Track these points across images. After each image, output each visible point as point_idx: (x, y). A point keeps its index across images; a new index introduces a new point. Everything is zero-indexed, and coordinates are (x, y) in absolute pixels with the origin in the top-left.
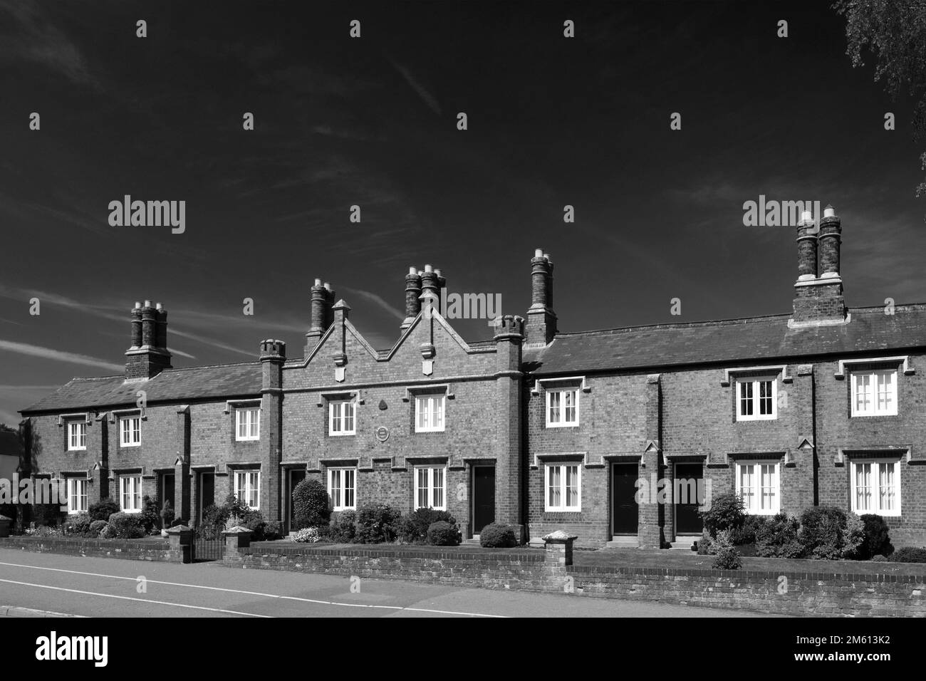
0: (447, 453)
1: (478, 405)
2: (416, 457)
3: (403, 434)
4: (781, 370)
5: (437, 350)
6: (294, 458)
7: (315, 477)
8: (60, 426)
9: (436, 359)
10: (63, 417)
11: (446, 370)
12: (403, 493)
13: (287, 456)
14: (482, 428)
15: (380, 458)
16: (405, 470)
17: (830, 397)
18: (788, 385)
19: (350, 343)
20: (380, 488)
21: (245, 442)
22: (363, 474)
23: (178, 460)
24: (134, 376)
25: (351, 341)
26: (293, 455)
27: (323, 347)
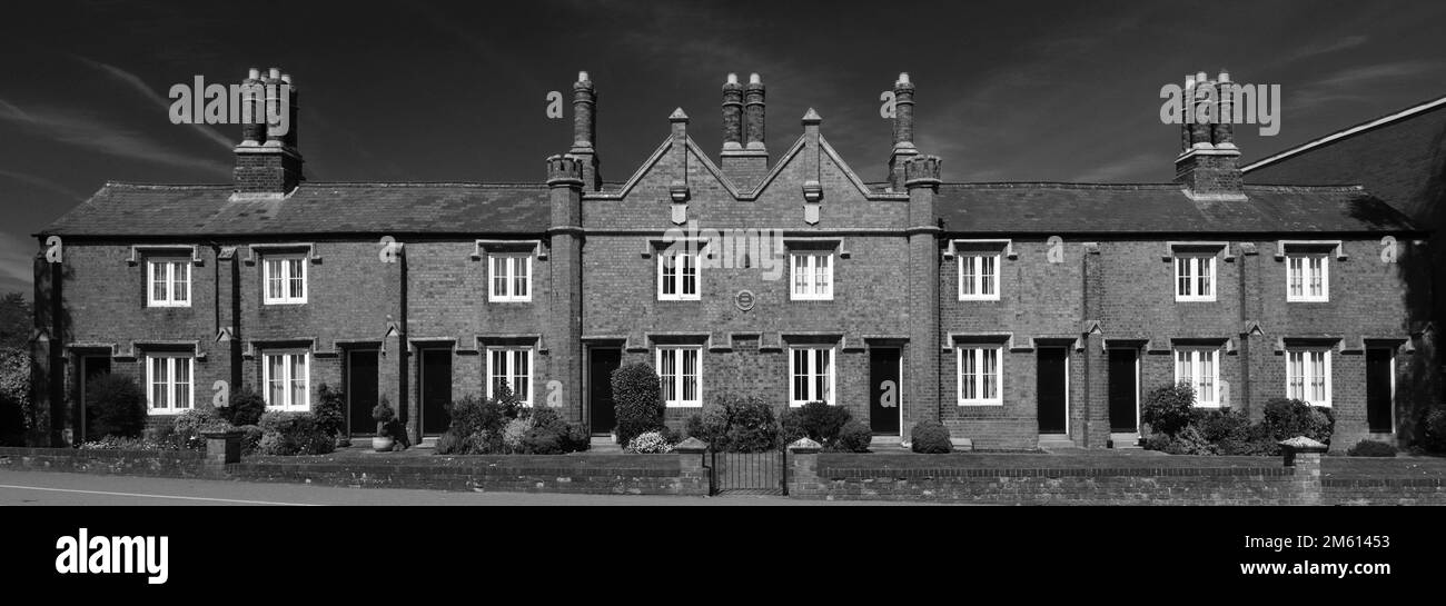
0: (839, 330)
1: (882, 267)
2: (798, 333)
3: (776, 302)
4: (1223, 247)
5: (824, 192)
6: (603, 330)
7: (638, 359)
8: (132, 264)
9: (823, 203)
10: (138, 250)
11: (838, 219)
12: (776, 381)
13: (591, 327)
14: (887, 298)
15: (743, 333)
16: (779, 351)
17: (1269, 279)
18: (1229, 264)
19: (694, 171)
20: (741, 375)
21: (508, 304)
22: (716, 355)
23: (392, 328)
24: (253, 189)
25: (696, 167)
26: (601, 327)
27: (650, 173)
